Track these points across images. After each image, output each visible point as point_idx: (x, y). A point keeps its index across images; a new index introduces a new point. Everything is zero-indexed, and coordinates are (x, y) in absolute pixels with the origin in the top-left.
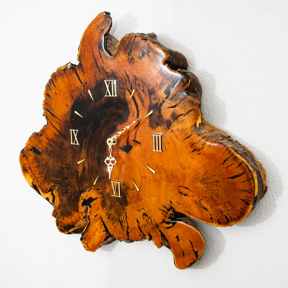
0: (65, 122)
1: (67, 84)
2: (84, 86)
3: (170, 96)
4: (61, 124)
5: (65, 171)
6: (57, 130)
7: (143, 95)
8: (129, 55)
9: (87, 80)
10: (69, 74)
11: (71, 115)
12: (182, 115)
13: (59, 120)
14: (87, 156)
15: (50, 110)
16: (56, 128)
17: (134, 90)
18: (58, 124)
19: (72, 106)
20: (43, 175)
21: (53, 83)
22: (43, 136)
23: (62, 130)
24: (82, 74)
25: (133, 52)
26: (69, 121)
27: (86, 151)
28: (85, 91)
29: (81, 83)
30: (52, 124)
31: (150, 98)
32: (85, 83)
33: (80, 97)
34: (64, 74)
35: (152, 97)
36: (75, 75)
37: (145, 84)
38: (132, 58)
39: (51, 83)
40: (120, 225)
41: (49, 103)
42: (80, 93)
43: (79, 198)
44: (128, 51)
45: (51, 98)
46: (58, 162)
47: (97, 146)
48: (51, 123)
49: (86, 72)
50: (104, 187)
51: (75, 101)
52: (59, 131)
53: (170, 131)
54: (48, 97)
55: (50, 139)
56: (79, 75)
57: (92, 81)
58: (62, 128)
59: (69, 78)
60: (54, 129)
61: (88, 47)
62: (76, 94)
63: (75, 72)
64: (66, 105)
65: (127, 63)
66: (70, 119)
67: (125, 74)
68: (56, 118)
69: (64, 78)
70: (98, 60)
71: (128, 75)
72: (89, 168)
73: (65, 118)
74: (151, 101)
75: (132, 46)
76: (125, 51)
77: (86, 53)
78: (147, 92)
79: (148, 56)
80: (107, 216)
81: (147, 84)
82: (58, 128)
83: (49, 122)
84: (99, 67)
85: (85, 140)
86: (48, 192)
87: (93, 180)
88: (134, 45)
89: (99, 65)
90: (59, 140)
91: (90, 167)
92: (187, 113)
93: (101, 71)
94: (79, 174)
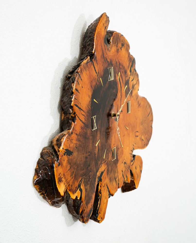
0: (88, 113)
1: (88, 76)
2: (98, 76)
3: (132, 73)
4: (85, 115)
5: (88, 159)
6: (82, 122)
7: (123, 75)
8: (117, 47)
9: (99, 70)
10: (89, 66)
11: (91, 103)
12: (135, 84)
13: (84, 112)
14: (100, 136)
15: (78, 105)
16: (82, 121)
17: (120, 73)
18: (83, 116)
19: (92, 95)
20: (74, 175)
21: (80, 77)
22: (73, 134)
23: (86, 120)
24: (97, 65)
25: (118, 44)
26: (90, 109)
27: (99, 133)
28: (98, 79)
29: (96, 73)
30: (79, 119)
31: (125, 77)
32: (98, 72)
33: (96, 86)
34: (87, 67)
35: (126, 76)
36: (93, 66)
37: (123, 67)
38: (118, 49)
39: (79, 78)
40: (115, 182)
41: (78, 98)
42: (96, 82)
43: (96, 178)
44: (116, 44)
45: (79, 93)
46: (84, 154)
47: (105, 124)
48: (78, 117)
49: (98, 63)
50: (108, 157)
51: (93, 90)
52: (84, 123)
53: (132, 96)
54: (77, 92)
55: (78, 134)
56: (95, 66)
57: (102, 70)
58: (86, 119)
59: (90, 70)
60: (81, 123)
61: (99, 42)
62: (94, 84)
63: (93, 64)
64: (88, 95)
65: (116, 53)
66: (91, 108)
67: (115, 62)
68: (82, 111)
69: (87, 71)
70: (104, 52)
71: (117, 62)
72: (101, 147)
73: (88, 108)
74: (125, 79)
75: (118, 40)
76: (115, 44)
77: (98, 46)
78: (124, 73)
79: (124, 46)
80: (110, 181)
81: (124, 67)
82: (83, 120)
83: (77, 117)
84: (105, 58)
85: (99, 122)
86: (77, 191)
87: (103, 156)
88: (119, 39)
89: (105, 56)
90: (84, 131)
91: (102, 144)
92: (136, 83)
93: (106, 61)
94: (96, 155)
